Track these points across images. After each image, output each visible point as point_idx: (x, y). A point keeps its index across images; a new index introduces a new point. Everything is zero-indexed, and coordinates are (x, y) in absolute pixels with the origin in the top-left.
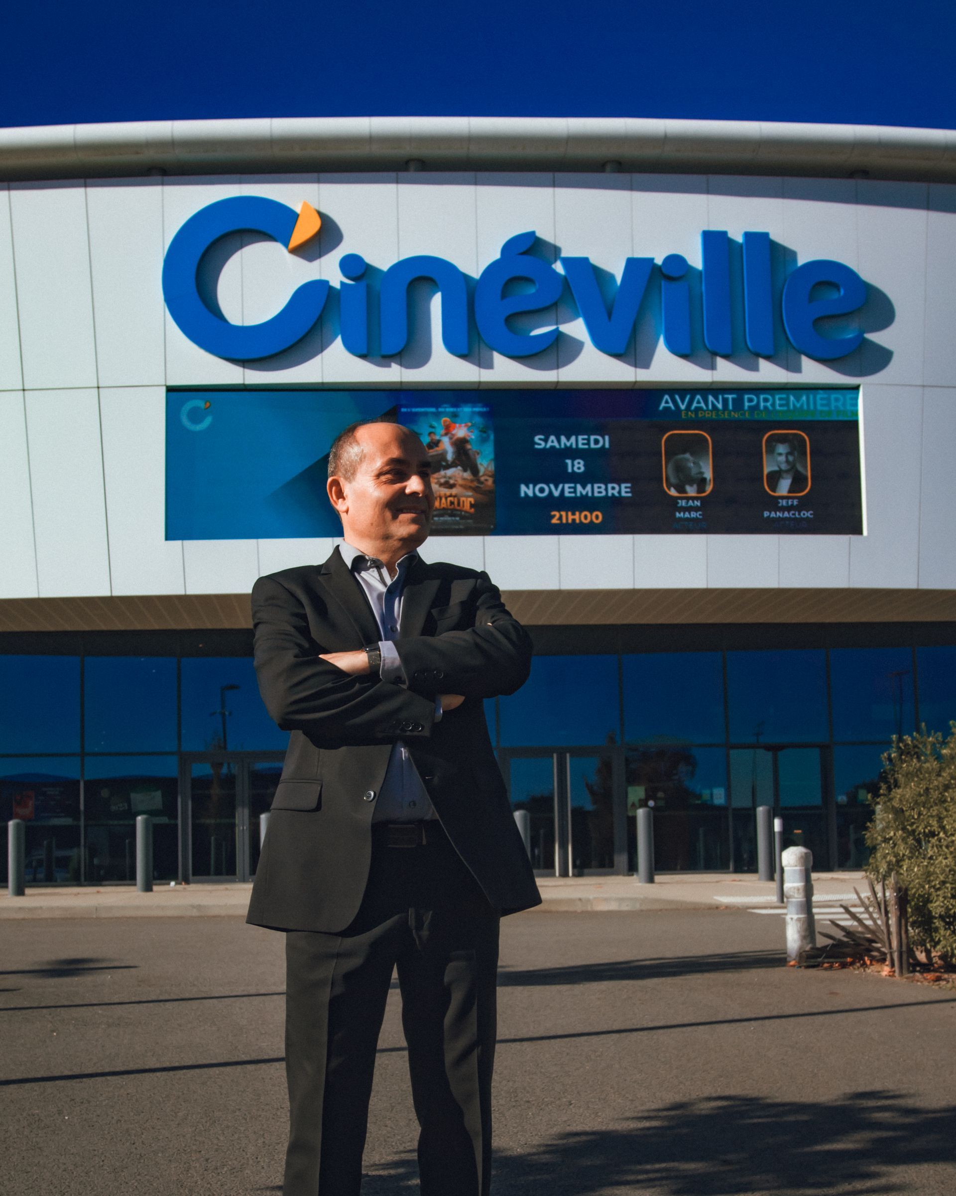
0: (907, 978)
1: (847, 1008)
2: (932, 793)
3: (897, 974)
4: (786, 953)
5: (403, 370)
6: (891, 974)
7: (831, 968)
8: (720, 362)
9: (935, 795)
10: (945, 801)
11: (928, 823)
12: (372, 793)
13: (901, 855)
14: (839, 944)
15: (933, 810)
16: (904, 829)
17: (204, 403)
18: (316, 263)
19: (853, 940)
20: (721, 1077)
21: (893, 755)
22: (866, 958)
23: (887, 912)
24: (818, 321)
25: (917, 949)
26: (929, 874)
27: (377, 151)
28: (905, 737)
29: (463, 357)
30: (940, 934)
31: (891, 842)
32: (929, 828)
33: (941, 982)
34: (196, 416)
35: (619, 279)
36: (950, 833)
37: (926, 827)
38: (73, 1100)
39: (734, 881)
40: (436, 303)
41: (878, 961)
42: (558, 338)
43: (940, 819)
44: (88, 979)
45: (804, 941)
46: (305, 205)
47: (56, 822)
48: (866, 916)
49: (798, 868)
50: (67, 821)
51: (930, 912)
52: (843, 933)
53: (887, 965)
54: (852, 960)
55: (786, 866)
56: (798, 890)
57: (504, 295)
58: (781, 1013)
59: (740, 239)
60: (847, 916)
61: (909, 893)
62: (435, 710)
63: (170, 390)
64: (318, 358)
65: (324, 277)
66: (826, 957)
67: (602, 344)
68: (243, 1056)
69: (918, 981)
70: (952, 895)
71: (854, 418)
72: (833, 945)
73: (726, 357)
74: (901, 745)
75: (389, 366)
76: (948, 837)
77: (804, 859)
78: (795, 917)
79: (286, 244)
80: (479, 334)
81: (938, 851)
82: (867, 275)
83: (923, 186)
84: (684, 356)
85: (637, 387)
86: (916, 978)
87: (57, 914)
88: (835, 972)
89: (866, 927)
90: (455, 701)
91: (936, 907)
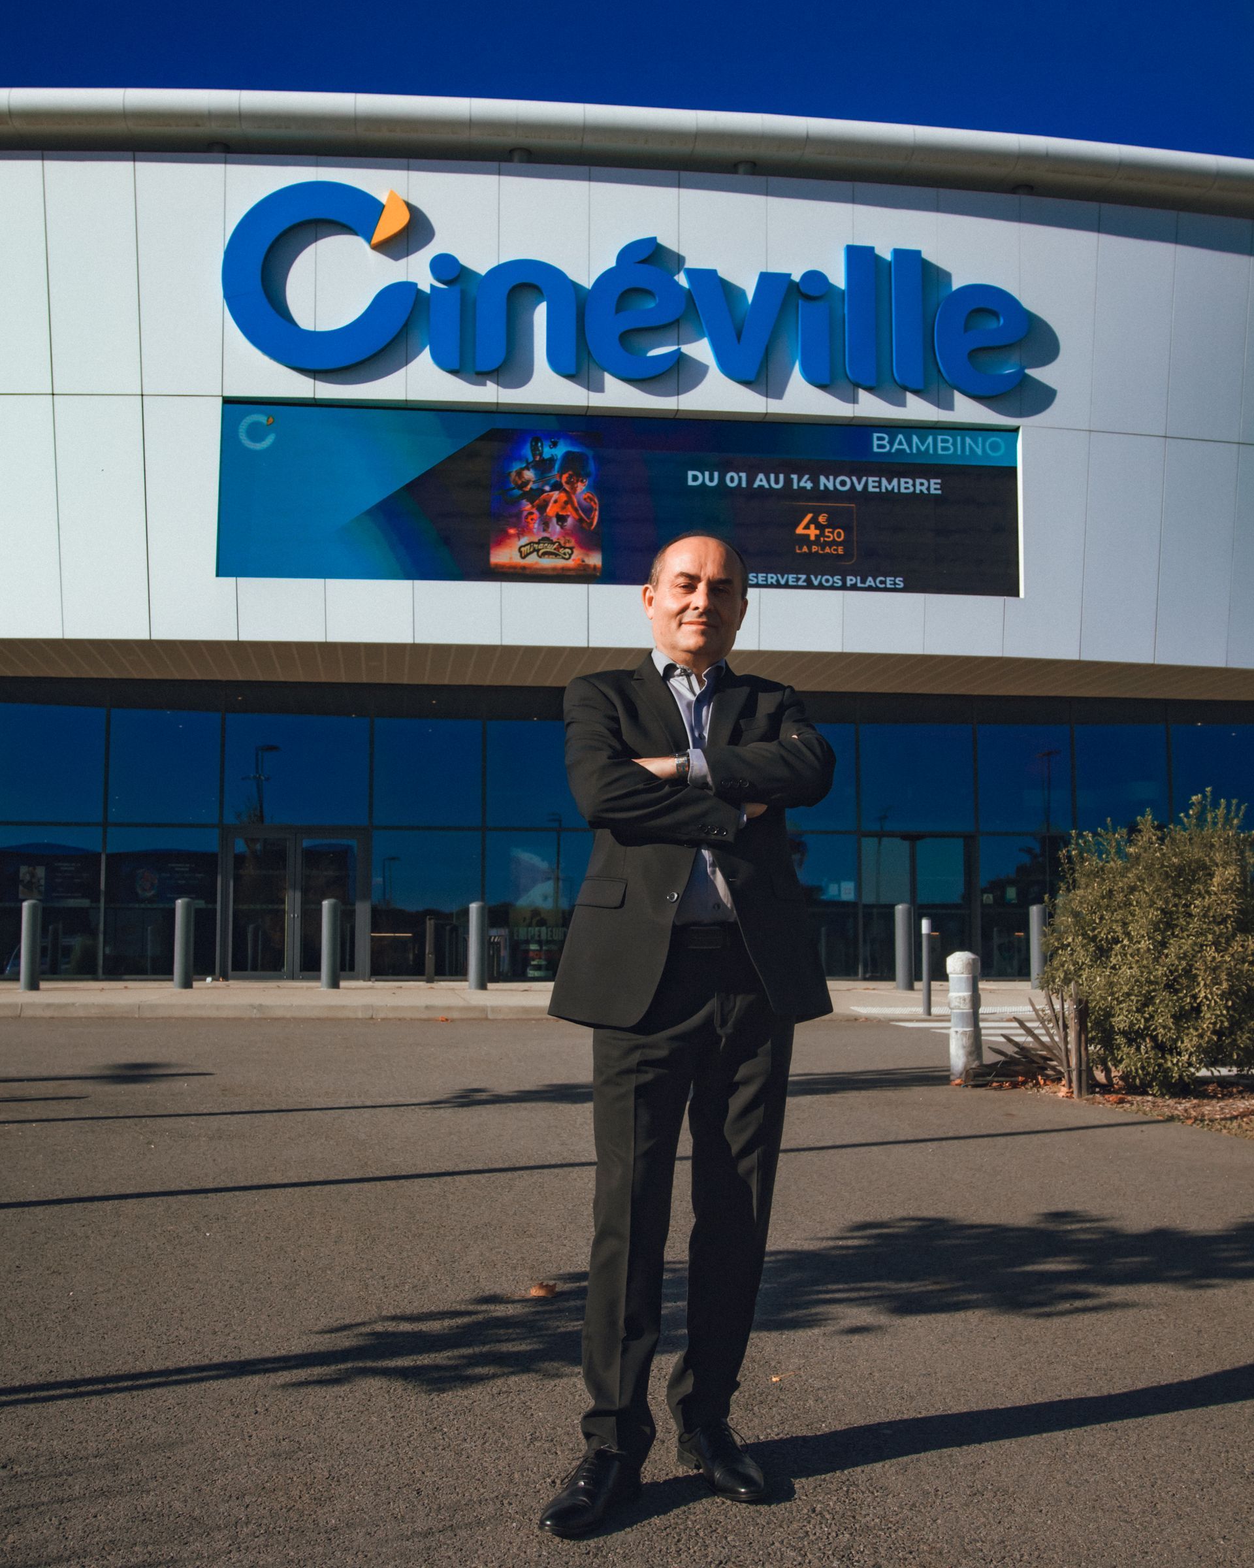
0: (1087, 1100)
1: (1027, 1129)
2: (1117, 896)
3: (1075, 1095)
4: (949, 1070)
5: (500, 389)
6: (1069, 1095)
7: (1000, 1087)
8: (863, 394)
9: (1120, 897)
10: (1131, 904)
11: (1110, 928)
12: (676, 896)
13: (1080, 963)
14: (1010, 1062)
15: (1117, 915)
16: (1085, 935)
17: (266, 418)
18: (403, 261)
19: (1025, 1057)
20: (910, 1199)
21: (1073, 853)
22: (1040, 1077)
23: (1065, 1027)
24: (974, 353)
25: (1097, 1068)
26: (1111, 984)
27: (476, 137)
28: (1084, 833)
29: (570, 377)
30: (1123, 1051)
31: (1069, 948)
32: (1112, 934)
33: (1124, 1105)
34: (256, 433)
35: (750, 297)
36: (1135, 940)
37: (1109, 933)
38: (206, 1216)
39: (868, 989)
40: (540, 314)
41: (1053, 1081)
42: (680, 359)
43: (1125, 924)
44: (162, 1087)
45: (970, 1057)
46: (392, 196)
47: (72, 903)
48: (1043, 1031)
49: (964, 976)
50: (85, 903)
51: (1112, 1027)
52: (1016, 1049)
53: (1064, 1086)
54: (1024, 1079)
55: (951, 973)
56: (964, 1000)
57: (619, 309)
58: (957, 1134)
59: (888, 256)
60: (1022, 1032)
61: (1090, 1005)
62: (741, 817)
63: (227, 401)
64: (403, 370)
65: (411, 279)
66: (996, 1076)
67: (730, 369)
68: (377, 1172)
69: (1099, 1103)
70: (1137, 1008)
71: (1012, 465)
72: (1004, 1063)
73: (869, 389)
74: (1080, 841)
75: (485, 385)
76: (1134, 945)
77: (972, 965)
78: (960, 1030)
79: (368, 239)
80: (589, 353)
81: (1123, 960)
82: (1029, 303)
83: (1093, 206)
84: (823, 387)
85: (767, 419)
86: (1097, 1100)
87: (93, 1012)
88: (1005, 1092)
89: (1042, 1043)
90: (759, 809)
91: (1119, 1022)
